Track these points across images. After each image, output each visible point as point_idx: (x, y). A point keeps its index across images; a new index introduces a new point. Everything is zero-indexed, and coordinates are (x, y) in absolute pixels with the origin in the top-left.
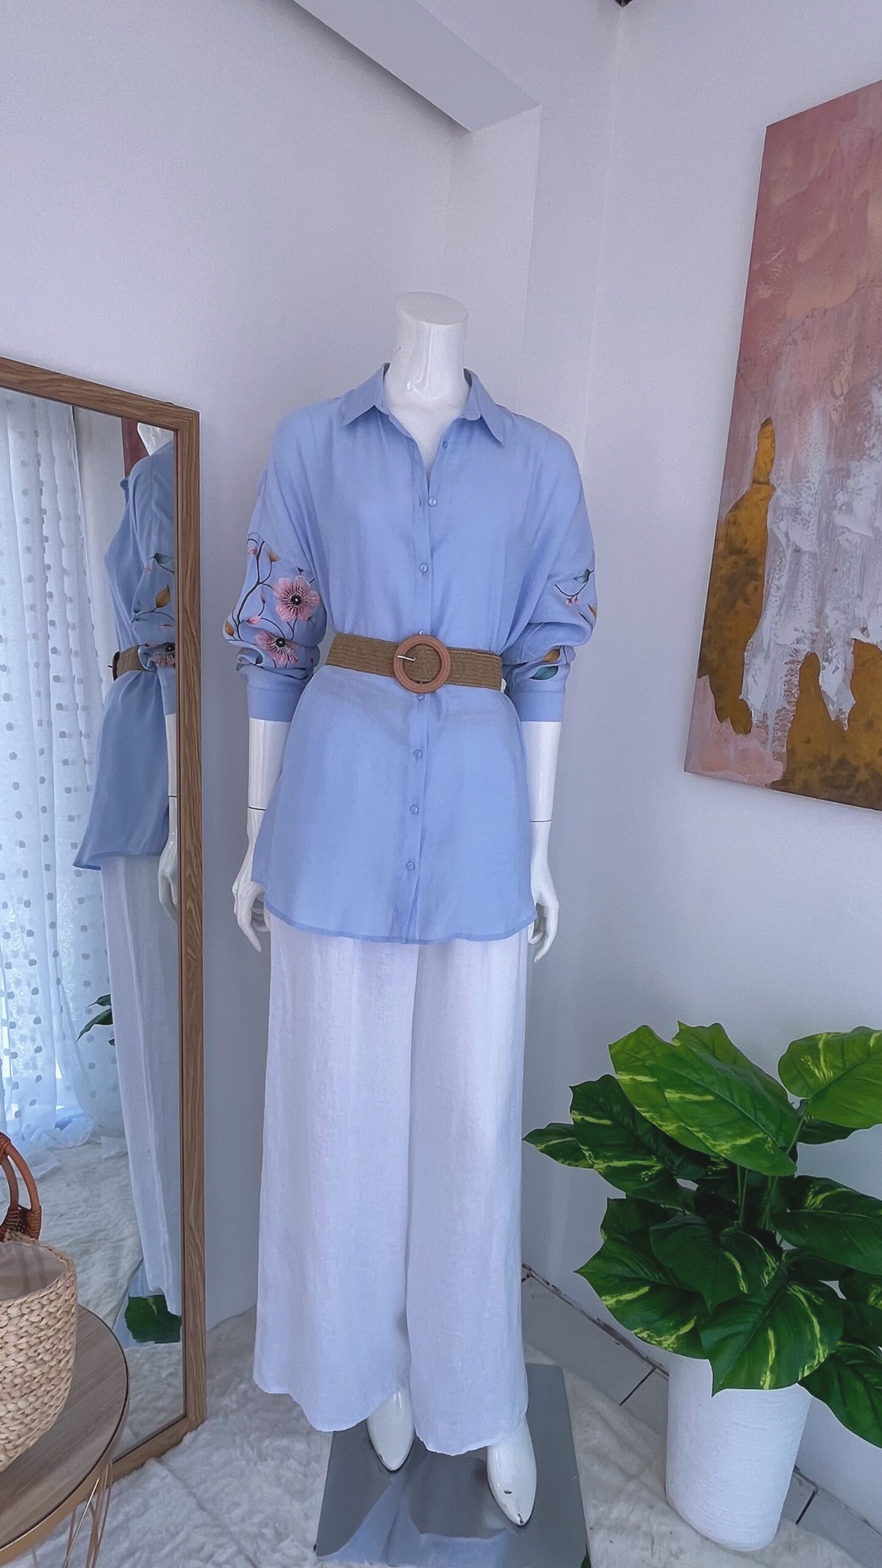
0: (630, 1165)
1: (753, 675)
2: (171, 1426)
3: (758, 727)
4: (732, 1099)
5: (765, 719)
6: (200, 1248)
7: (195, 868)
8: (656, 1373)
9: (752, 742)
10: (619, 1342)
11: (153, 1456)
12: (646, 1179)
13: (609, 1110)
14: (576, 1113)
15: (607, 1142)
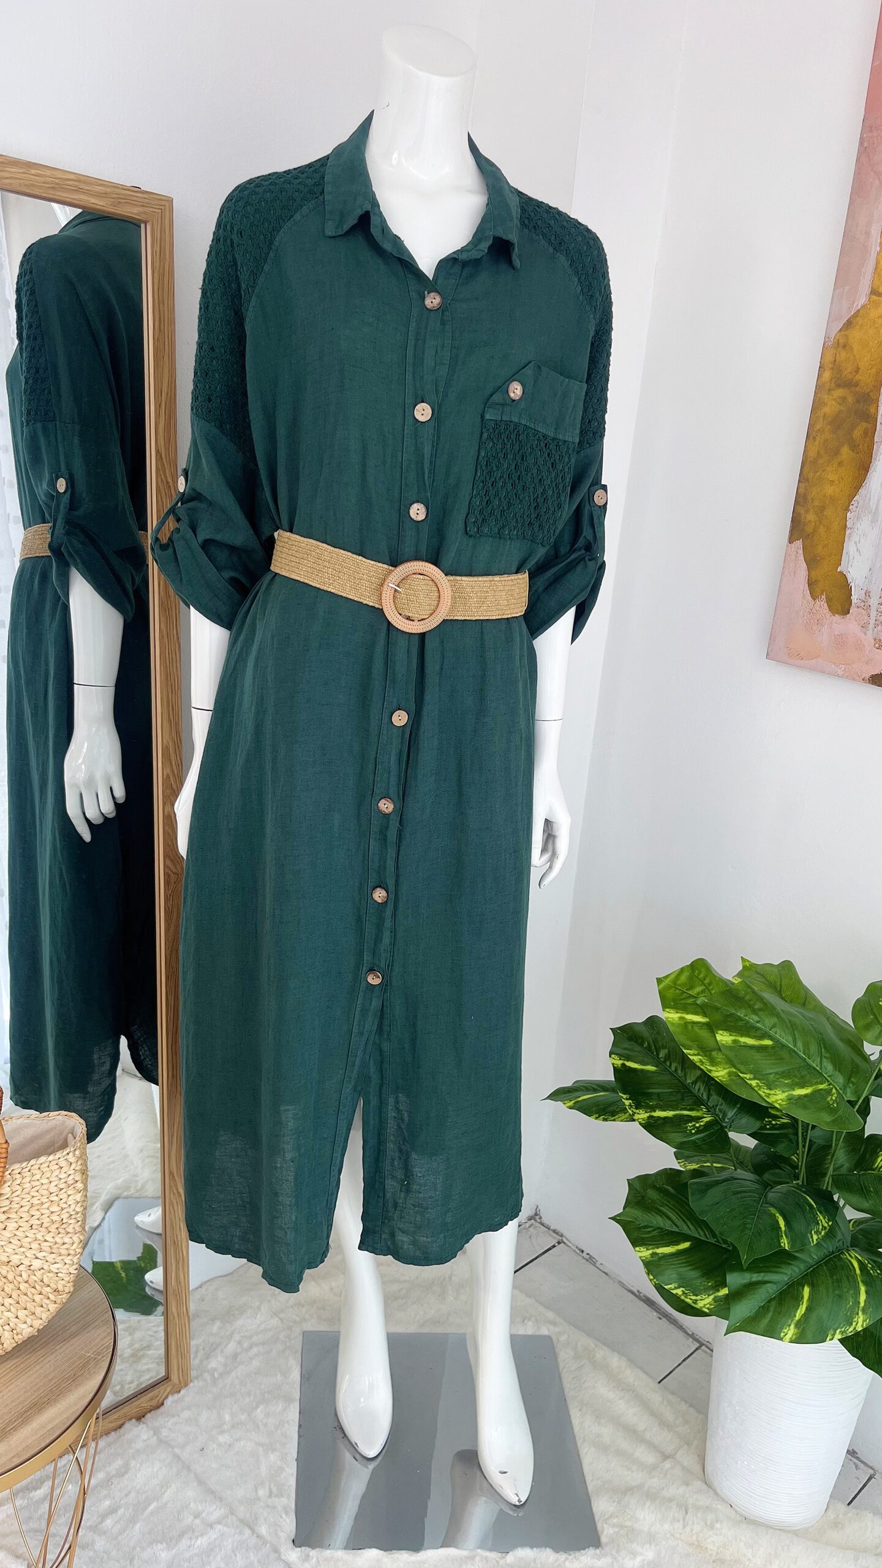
0: (675, 1116)
1: (855, 543)
2: (151, 1388)
3: (858, 607)
4: (795, 1045)
5: (867, 597)
7: (174, 767)
8: (702, 1350)
9: (848, 625)
11: (134, 1418)
12: (693, 1131)
13: (655, 1054)
14: (616, 1058)
15: (650, 1090)
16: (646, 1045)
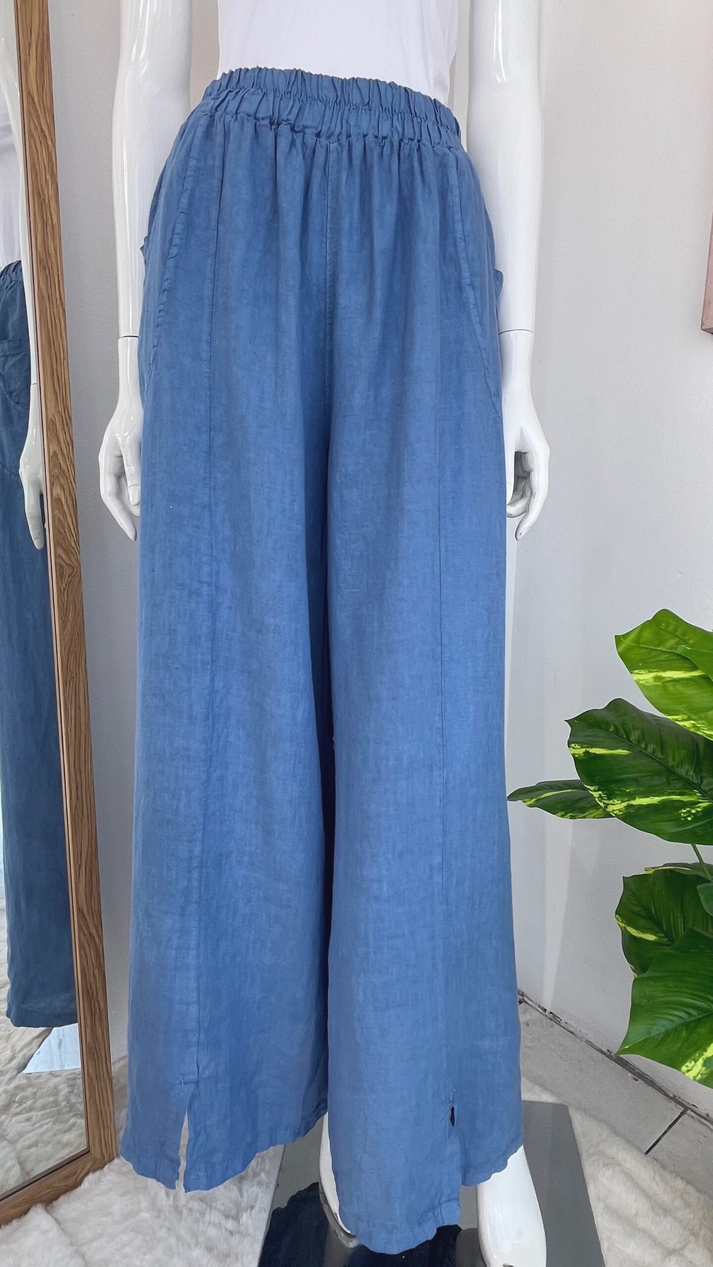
0: (663, 802)
2: (68, 1164)
6: (97, 940)
7: (63, 446)
8: (689, 1115)
10: (636, 1078)
11: (41, 1202)
12: (689, 819)
13: (624, 737)
14: (577, 746)
15: (625, 776)
16: (612, 729)
